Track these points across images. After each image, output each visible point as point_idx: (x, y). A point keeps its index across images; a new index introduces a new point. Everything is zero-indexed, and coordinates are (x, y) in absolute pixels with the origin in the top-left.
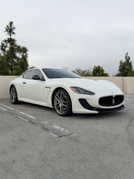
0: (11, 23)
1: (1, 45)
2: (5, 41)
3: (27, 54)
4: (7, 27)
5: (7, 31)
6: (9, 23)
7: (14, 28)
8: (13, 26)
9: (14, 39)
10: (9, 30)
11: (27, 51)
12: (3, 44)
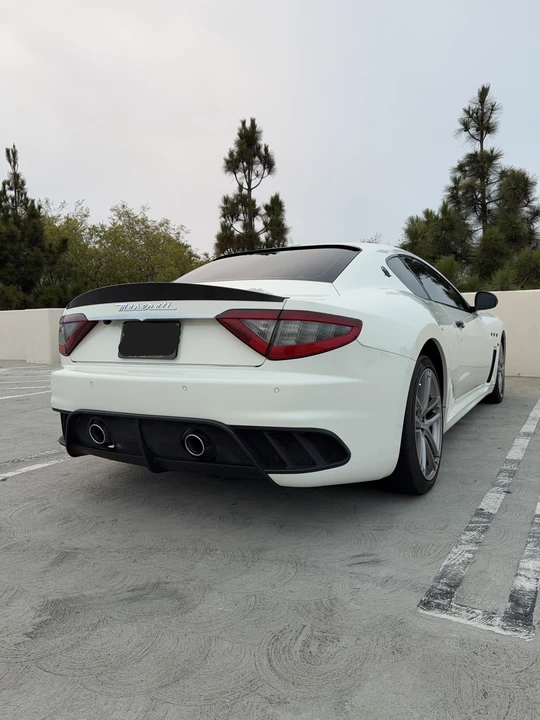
0: (484, 92)
1: (452, 184)
2: (461, 168)
3: (529, 202)
4: (467, 112)
5: (466, 128)
6: (476, 95)
7: (493, 106)
8: (488, 105)
9: (492, 152)
10: (472, 123)
11: (534, 184)
12: (456, 181)
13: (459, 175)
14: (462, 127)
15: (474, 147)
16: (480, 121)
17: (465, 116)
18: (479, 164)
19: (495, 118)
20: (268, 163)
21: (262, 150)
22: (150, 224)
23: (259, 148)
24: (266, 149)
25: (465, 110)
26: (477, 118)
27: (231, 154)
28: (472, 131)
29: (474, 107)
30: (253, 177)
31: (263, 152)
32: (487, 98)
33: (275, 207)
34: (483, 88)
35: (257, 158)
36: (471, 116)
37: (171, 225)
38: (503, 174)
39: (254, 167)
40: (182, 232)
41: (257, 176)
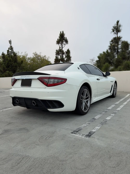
0: (118, 22)
1: (110, 45)
2: (112, 41)
3: (128, 49)
4: (114, 27)
5: (113, 31)
6: (116, 23)
7: (120, 25)
8: (119, 25)
9: (120, 37)
10: (115, 30)
12: (111, 44)
13: (112, 43)
14: (112, 31)
15: (115, 36)
16: (117, 29)
17: (113, 28)
18: (116, 40)
19: (121, 28)
20: (67, 41)
21: (65, 38)
22: (41, 56)
23: (64, 38)
24: (66, 38)
25: (113, 27)
26: (116, 28)
27: (58, 40)
28: (115, 32)
29: (115, 26)
30: (63, 45)
31: (65, 39)
32: (119, 24)
33: (68, 52)
34: (118, 21)
35: (64, 41)
36: (114, 28)
37: (46, 57)
38: (123, 42)
39: (63, 42)
40: (49, 58)
41: (64, 45)
